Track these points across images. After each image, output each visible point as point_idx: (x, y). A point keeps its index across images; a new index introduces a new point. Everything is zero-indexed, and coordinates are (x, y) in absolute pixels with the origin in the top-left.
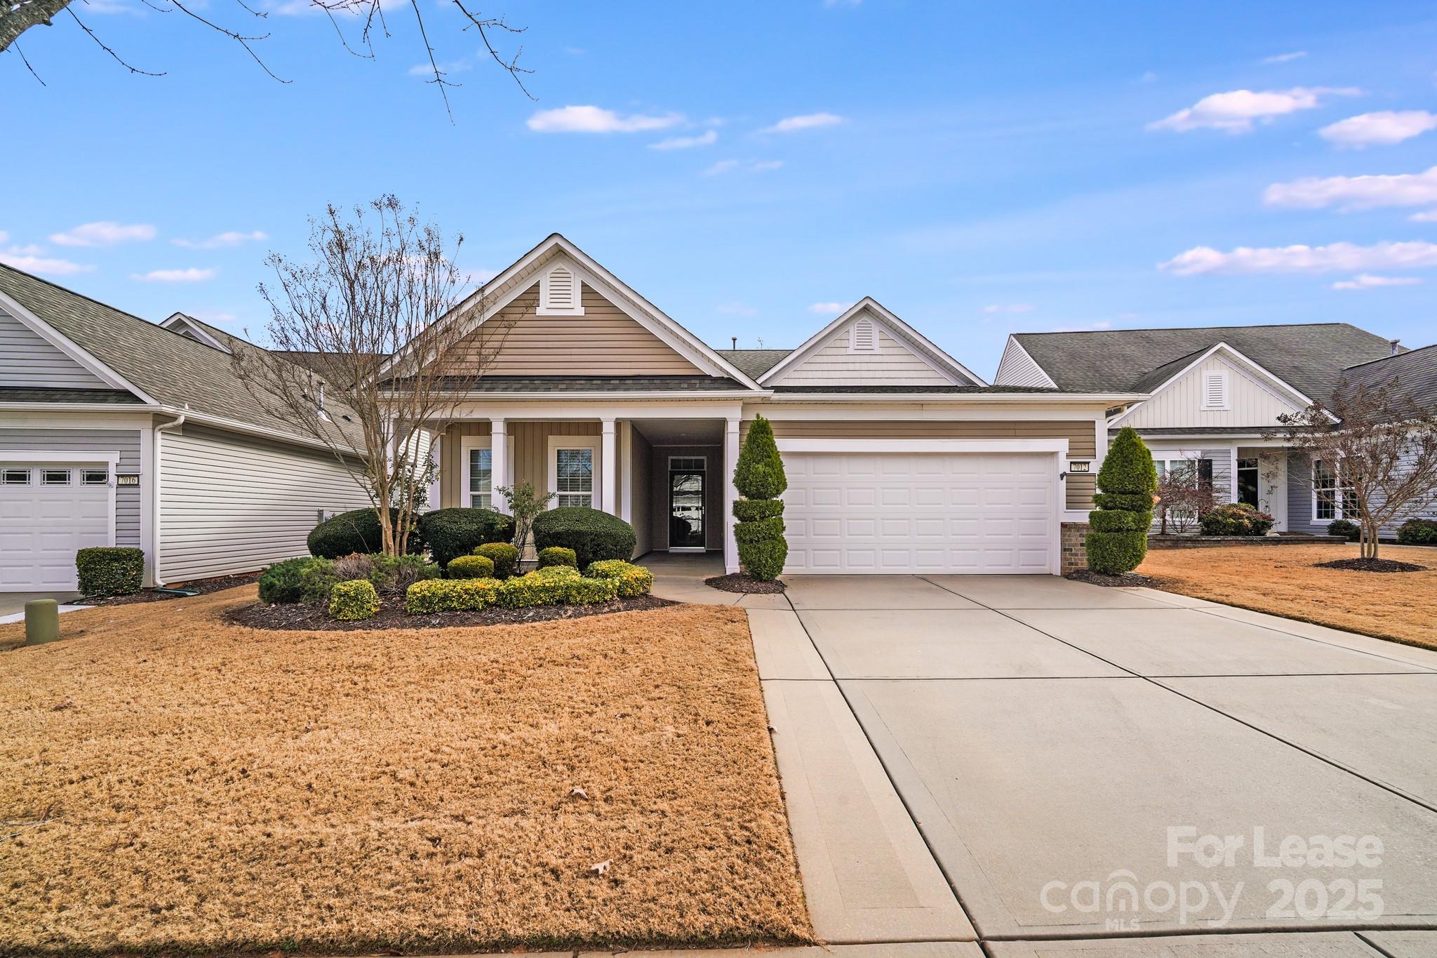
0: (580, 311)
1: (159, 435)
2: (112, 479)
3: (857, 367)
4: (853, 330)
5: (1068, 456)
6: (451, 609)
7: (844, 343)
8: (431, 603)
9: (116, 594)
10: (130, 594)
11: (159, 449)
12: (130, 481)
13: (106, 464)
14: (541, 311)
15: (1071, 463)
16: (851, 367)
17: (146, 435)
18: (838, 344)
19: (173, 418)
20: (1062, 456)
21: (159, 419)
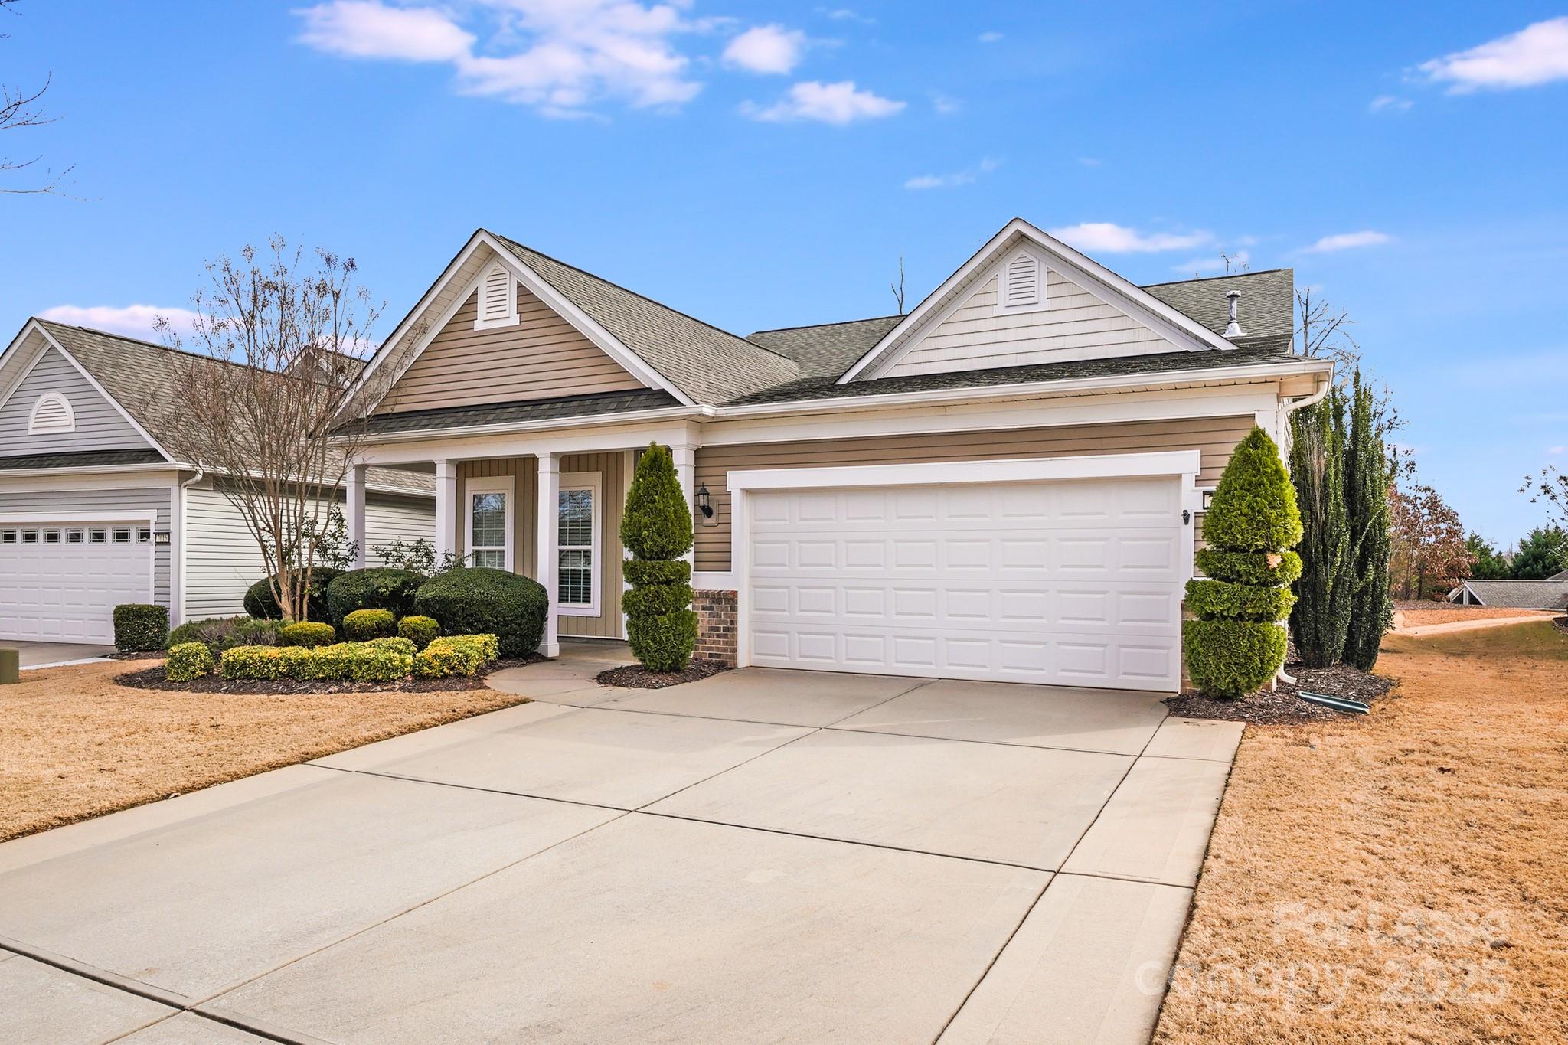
0: (514, 320)
1: (184, 492)
2: (152, 536)
3: (1011, 335)
4: (1004, 275)
5: (1198, 481)
6: (249, 677)
7: (989, 299)
8: (233, 668)
9: (139, 650)
10: (153, 650)
11: (185, 505)
12: (165, 538)
13: (148, 522)
14: (479, 325)
15: (1205, 493)
16: (1001, 336)
17: (174, 491)
18: (981, 300)
19: (194, 473)
20: (1188, 482)
21: (184, 476)
